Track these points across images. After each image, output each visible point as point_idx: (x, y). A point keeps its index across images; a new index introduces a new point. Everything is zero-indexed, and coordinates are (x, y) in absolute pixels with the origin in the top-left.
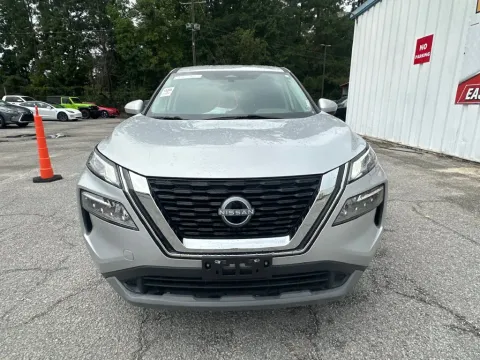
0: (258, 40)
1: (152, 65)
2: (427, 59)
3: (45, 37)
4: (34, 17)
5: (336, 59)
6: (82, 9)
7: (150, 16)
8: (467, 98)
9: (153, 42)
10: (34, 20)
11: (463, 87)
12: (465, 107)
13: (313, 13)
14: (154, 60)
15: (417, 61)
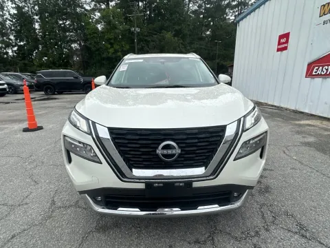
0: (176, 38)
1: (110, 54)
2: (285, 48)
3: (44, 37)
4: (37, 24)
5: (225, 50)
6: (66, 20)
7: (108, 23)
8: (314, 74)
9: (111, 39)
10: (37, 26)
11: (311, 66)
12: (313, 80)
13: (210, 21)
14: (111, 51)
15: (279, 50)
